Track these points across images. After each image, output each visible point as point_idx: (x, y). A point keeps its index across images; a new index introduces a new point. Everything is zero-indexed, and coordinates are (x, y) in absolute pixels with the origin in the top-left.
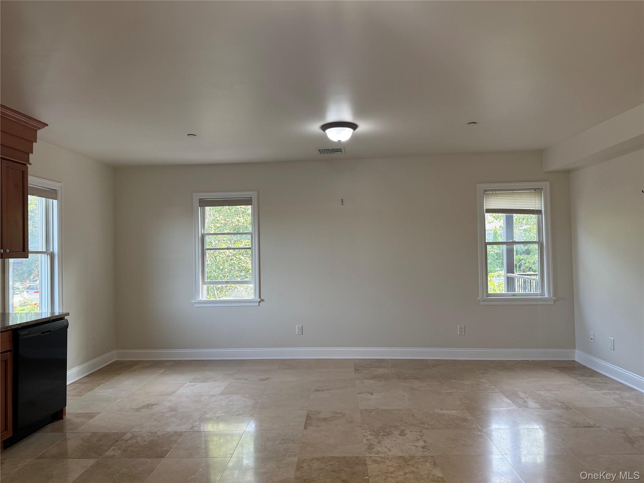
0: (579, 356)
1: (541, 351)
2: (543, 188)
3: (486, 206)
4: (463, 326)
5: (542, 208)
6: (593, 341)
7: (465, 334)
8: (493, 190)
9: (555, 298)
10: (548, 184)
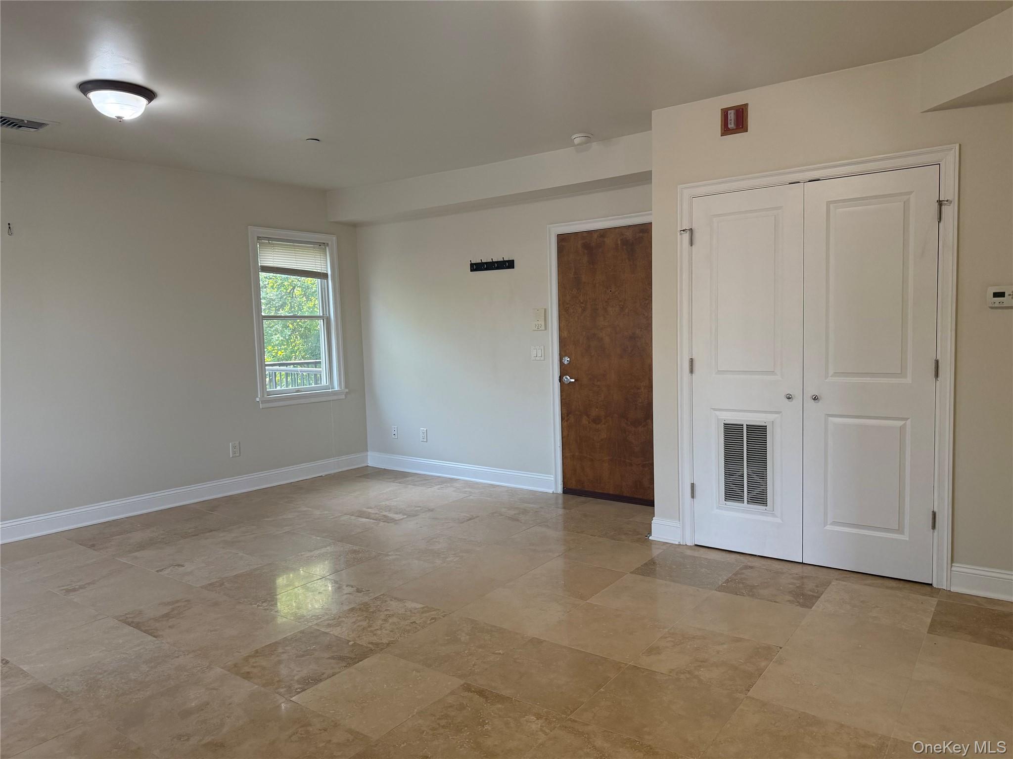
0: (373, 459)
1: (333, 461)
2: (328, 244)
3: (260, 261)
4: (238, 442)
5: (327, 271)
6: (396, 437)
7: (240, 455)
8: (269, 239)
9: (347, 390)
10: (334, 238)
